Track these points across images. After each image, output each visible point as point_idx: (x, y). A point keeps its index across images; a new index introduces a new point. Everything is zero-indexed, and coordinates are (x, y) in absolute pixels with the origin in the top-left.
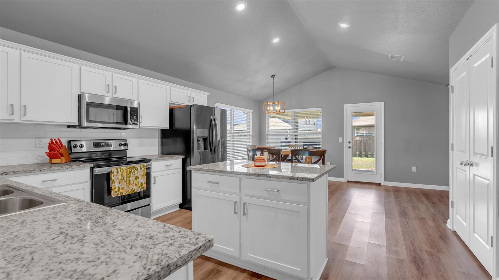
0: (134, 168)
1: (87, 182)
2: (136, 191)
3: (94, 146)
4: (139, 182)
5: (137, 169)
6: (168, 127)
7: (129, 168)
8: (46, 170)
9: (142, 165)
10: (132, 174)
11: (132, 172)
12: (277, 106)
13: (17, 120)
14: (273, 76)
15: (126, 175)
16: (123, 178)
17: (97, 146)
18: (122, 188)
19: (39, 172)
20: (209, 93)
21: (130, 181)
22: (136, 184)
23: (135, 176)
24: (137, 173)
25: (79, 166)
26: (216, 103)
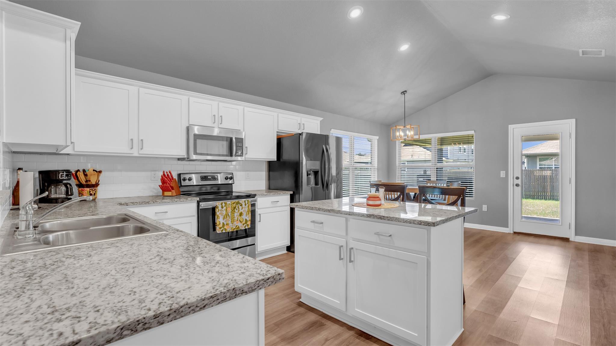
0: (238, 203)
1: (194, 216)
2: (240, 228)
3: (202, 179)
4: (243, 218)
5: (242, 205)
6: (275, 159)
7: (234, 203)
8: (158, 202)
9: (246, 201)
10: (237, 210)
11: (237, 207)
12: (408, 130)
13: (136, 154)
14: (404, 93)
15: (230, 211)
16: (228, 213)
17: (204, 179)
18: (227, 224)
19: (152, 204)
20: (323, 119)
21: (234, 217)
22: (240, 221)
23: (240, 212)
24: (242, 209)
25: (187, 199)
26: (332, 129)
